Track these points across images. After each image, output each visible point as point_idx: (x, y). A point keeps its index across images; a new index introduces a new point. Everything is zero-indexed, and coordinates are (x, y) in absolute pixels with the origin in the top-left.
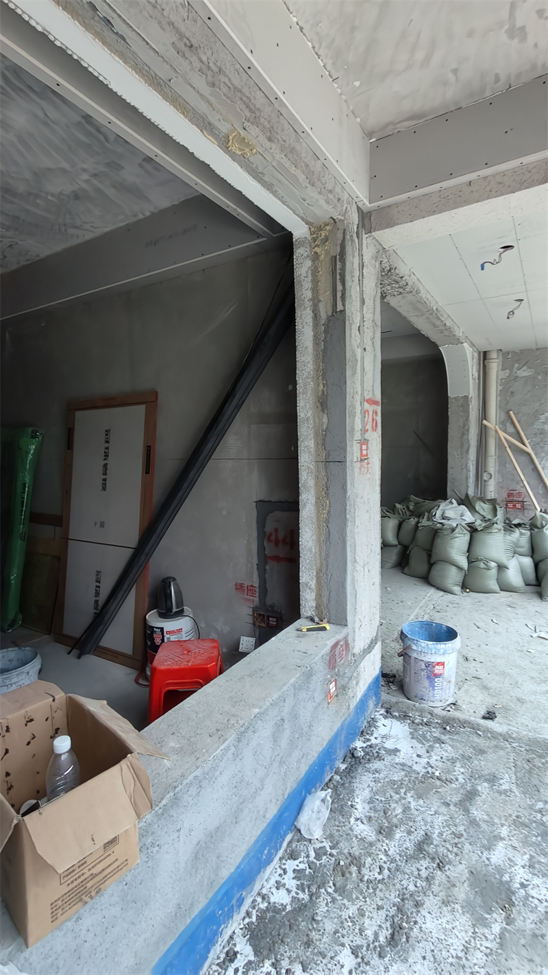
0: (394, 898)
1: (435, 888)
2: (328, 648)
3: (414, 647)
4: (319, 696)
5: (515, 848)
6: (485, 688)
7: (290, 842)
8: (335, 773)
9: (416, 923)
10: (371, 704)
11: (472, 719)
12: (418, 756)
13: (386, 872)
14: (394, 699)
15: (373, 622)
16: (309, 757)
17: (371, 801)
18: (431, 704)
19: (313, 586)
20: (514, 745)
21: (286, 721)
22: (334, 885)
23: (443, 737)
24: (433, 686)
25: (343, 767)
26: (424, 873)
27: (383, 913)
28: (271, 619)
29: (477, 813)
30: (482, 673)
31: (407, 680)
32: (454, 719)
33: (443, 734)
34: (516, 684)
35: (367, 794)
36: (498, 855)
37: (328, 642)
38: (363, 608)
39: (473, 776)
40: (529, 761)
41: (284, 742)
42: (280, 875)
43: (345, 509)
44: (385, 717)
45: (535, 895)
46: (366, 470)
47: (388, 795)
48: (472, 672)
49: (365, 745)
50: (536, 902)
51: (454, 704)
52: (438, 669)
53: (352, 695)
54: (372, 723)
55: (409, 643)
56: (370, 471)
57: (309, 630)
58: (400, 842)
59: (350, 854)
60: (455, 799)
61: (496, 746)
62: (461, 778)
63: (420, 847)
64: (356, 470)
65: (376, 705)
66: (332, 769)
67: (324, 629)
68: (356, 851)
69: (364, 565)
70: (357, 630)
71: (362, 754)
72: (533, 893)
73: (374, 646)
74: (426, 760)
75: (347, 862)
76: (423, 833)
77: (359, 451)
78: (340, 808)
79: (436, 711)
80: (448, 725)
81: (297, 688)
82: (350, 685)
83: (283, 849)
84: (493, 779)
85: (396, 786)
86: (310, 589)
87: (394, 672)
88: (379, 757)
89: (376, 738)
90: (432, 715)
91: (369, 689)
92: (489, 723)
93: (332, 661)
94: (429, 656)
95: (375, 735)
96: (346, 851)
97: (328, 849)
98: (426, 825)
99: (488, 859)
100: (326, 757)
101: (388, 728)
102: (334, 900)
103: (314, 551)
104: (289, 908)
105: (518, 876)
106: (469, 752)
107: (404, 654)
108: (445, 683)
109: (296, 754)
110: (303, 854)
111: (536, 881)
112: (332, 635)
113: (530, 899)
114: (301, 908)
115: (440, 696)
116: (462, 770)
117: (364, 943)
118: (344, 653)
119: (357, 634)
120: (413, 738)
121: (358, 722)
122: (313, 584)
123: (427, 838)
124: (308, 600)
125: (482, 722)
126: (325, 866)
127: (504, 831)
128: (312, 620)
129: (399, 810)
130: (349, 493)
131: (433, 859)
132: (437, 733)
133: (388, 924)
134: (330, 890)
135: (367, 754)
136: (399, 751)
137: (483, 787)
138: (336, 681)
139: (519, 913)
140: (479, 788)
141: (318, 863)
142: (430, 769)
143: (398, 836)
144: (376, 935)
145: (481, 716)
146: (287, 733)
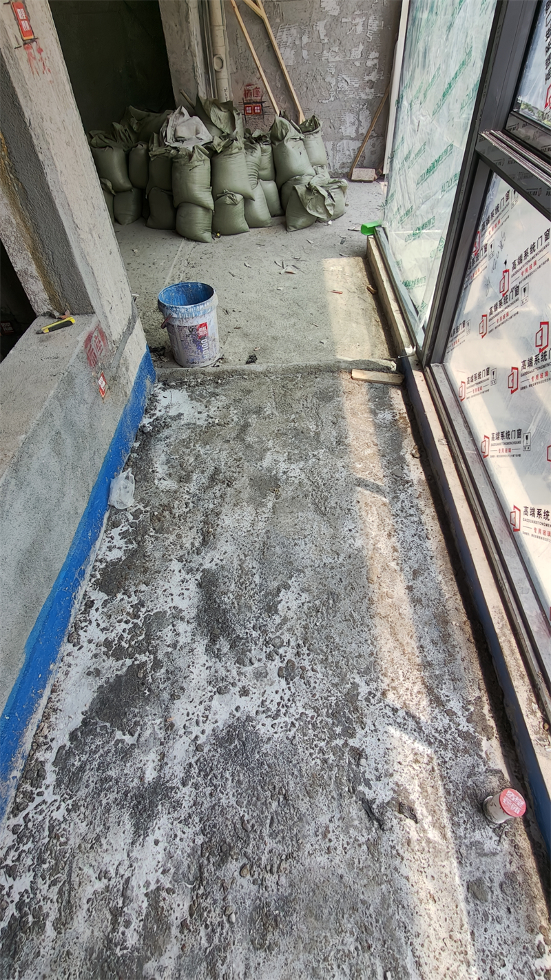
0: (200, 517)
1: (227, 500)
2: (81, 344)
3: (175, 315)
4: (89, 396)
5: (278, 452)
6: (246, 335)
7: (109, 517)
8: (131, 452)
9: (218, 525)
10: (148, 383)
11: (238, 367)
12: (200, 413)
13: (191, 505)
14: (168, 371)
15: (124, 299)
16: (101, 452)
17: (168, 462)
18: (202, 365)
19: (35, 273)
20: (272, 378)
21: (62, 432)
22: (154, 529)
23: (217, 390)
24: (200, 348)
25: (137, 445)
26: (218, 494)
27: (194, 530)
29: (250, 439)
30: (242, 323)
31: (176, 349)
32: (223, 372)
33: (217, 387)
34: (270, 325)
35: (163, 458)
36: (267, 462)
37: (79, 339)
38: (107, 286)
39: (245, 413)
40: (283, 387)
41: (69, 451)
42: (109, 542)
43: (33, 146)
44: (164, 390)
46: (41, 64)
47: (181, 452)
48: (233, 323)
49: (151, 420)
50: (293, 479)
51: (222, 359)
52: (201, 332)
53: (125, 381)
54: (153, 399)
55: (169, 312)
57: (51, 330)
58: (198, 479)
59: (161, 505)
60: (233, 435)
61: (259, 384)
62: (235, 419)
63: (213, 479)
65: (153, 382)
66: (127, 451)
67: (69, 324)
68: (165, 501)
69: (90, 229)
70: (108, 314)
71: (151, 428)
72: (292, 475)
73: (134, 326)
74: (206, 414)
75: (160, 511)
76: (213, 468)
77: (15, 22)
78: (143, 476)
79: (207, 370)
80: (219, 378)
81: (61, 399)
82: (120, 373)
83: (104, 525)
84: (258, 411)
85: (185, 443)
86: (32, 277)
87: (163, 343)
88: (166, 426)
89: (160, 411)
90: (204, 374)
91: (141, 370)
92: (252, 367)
93: (91, 356)
94: (191, 320)
95: (158, 409)
96: (157, 504)
97: (142, 509)
98: (214, 462)
99: (261, 466)
100: (119, 442)
101: (169, 398)
102: (157, 539)
103: (14, 222)
104: (123, 558)
105: (282, 468)
106: (239, 395)
107: (167, 324)
108: (210, 342)
109: (86, 456)
110: (123, 521)
111: (293, 466)
112: (80, 329)
113: (290, 479)
114: (132, 555)
115: (209, 356)
116: (235, 412)
117: (186, 552)
118: (102, 343)
119: (110, 319)
120: (192, 400)
121: (139, 403)
122: (33, 269)
123: (217, 470)
124: (36, 291)
125: (246, 367)
126: (143, 521)
127: (270, 444)
128: (51, 316)
129: (192, 460)
130: (27, 114)
131: (223, 482)
132: (211, 388)
133: (199, 535)
134: (151, 534)
135: (156, 426)
136: (182, 414)
137: (253, 419)
138: (103, 375)
139: (284, 489)
140: (250, 420)
141: (137, 521)
142: (210, 420)
143: (194, 478)
144: (193, 544)
145: (245, 362)
146: (69, 442)
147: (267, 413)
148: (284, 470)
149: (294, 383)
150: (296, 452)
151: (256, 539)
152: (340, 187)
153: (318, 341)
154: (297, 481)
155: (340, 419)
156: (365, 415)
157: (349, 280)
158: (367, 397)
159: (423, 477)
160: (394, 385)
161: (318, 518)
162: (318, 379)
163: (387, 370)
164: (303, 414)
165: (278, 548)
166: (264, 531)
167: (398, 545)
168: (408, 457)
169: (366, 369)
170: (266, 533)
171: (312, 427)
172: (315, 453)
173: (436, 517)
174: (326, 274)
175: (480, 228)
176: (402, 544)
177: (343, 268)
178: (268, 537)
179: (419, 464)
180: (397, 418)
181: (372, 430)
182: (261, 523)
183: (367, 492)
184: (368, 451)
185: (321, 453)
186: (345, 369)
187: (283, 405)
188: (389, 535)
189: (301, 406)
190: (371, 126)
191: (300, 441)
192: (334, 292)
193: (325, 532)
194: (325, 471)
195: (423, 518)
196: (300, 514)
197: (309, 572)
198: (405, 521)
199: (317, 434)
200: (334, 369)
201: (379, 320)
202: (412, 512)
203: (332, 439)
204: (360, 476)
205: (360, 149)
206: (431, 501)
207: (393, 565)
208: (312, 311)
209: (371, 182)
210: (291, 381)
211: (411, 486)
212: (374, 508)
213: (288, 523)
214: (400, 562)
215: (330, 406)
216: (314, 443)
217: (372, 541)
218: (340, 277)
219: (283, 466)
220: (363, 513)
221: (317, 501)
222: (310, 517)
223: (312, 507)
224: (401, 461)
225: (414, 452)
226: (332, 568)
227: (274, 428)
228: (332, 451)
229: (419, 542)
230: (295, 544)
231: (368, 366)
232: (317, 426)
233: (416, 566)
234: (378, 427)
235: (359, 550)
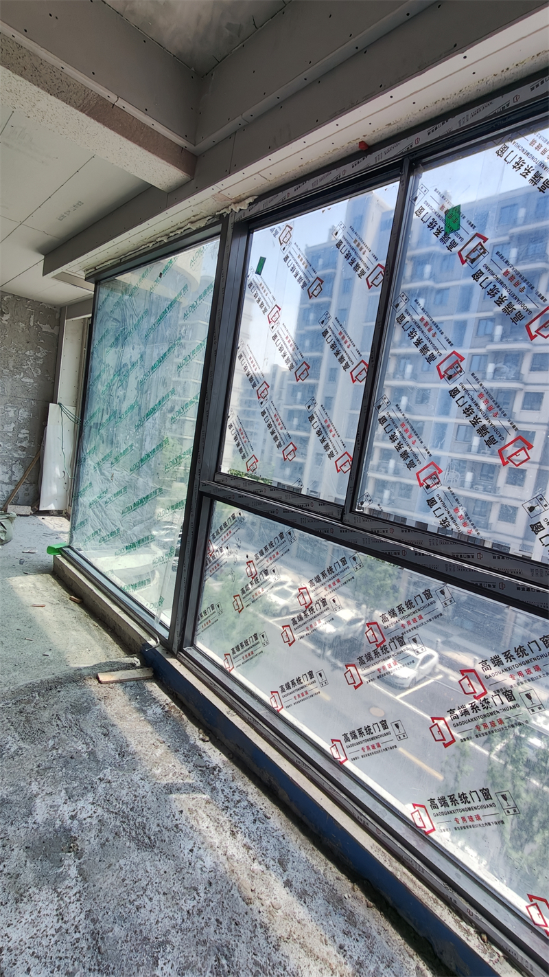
5: (51, 794)
40: (21, 712)
45: (85, 816)
50: (89, 820)
105: (66, 813)
111: (80, 804)
113: (84, 822)
139: (83, 840)
147: (12, 750)
148: (70, 814)
149: (33, 704)
150: (76, 785)
151: (77, 935)
152: (8, 518)
153: (40, 656)
154: (95, 821)
155: (110, 729)
156: (135, 716)
157: (46, 594)
158: (127, 697)
159: (224, 758)
160: (147, 679)
161: (146, 855)
162: (62, 693)
163: (133, 666)
164: (63, 736)
165: (117, 929)
166: (82, 916)
167: (247, 840)
168: (200, 743)
169: (111, 671)
170: (87, 917)
171: (81, 746)
172: (101, 776)
173: (261, 792)
174: (17, 591)
176: (250, 838)
177: (34, 584)
178: (94, 921)
179: (213, 747)
180: (167, 709)
181: (150, 729)
182: (72, 907)
183: (184, 796)
184: (159, 752)
185: (108, 773)
186: (89, 675)
187: (32, 733)
188: (233, 834)
189: (57, 728)
190: (24, 476)
191: (75, 770)
192: (34, 606)
193: (165, 868)
194: (124, 792)
195: (250, 798)
196: (122, 862)
197: (175, 939)
198: (237, 810)
199: (92, 754)
200: (76, 678)
201: (97, 625)
202: (237, 797)
203: (113, 754)
204: (166, 782)
205: (13, 491)
206: (246, 779)
207: (256, 866)
208: (17, 626)
209: (28, 516)
210: (29, 702)
211: (219, 771)
212: (200, 811)
213: (112, 884)
214: (261, 859)
215: (91, 717)
216: (93, 765)
217: (220, 852)
218: (34, 592)
219: (66, 810)
220: (193, 823)
221: (134, 834)
222: (137, 860)
223: (133, 845)
224: (195, 750)
225: (201, 736)
226: (200, 912)
227: (30, 765)
228: (120, 767)
229: (264, 826)
230: (138, 908)
231: (112, 667)
232: (87, 744)
233: (277, 855)
234: (153, 723)
235: (214, 870)
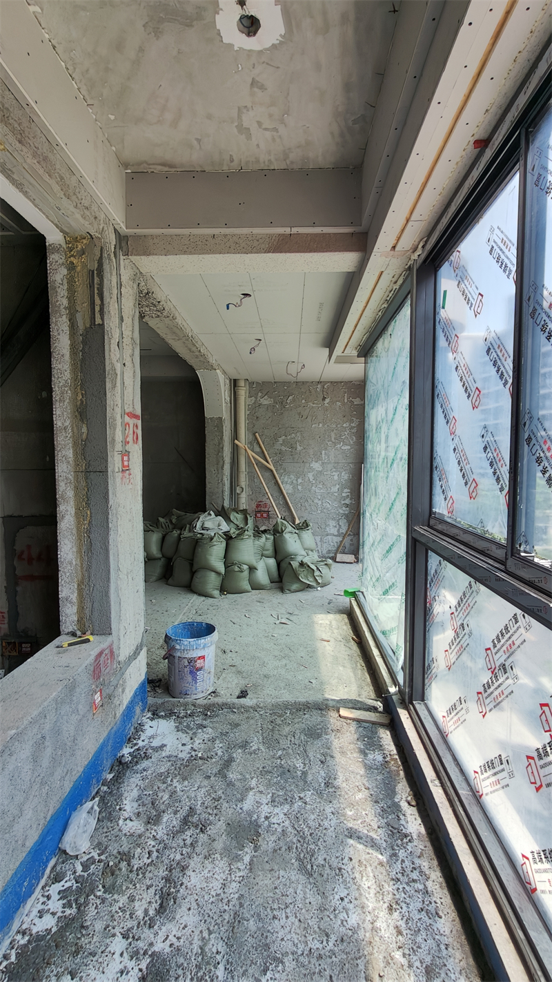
0: (162, 873)
1: (198, 850)
2: (93, 657)
3: (178, 647)
4: (82, 708)
5: (261, 792)
6: (239, 672)
7: (55, 866)
8: (102, 785)
9: (181, 885)
10: (138, 710)
11: (229, 700)
12: (183, 745)
13: (155, 854)
14: (160, 701)
15: (138, 628)
16: (73, 774)
17: (139, 798)
18: (195, 697)
19: (75, 600)
20: (261, 713)
21: (48, 738)
22: (104, 887)
23: (204, 722)
24: (195, 679)
25: (110, 776)
26: (188, 842)
27: (152, 890)
28: (23, 645)
29: (232, 776)
30: (237, 661)
31: (172, 679)
32: (214, 704)
33: (205, 720)
34: (264, 664)
35: (135, 793)
36: (249, 802)
37: (92, 653)
38: (127, 615)
39: (231, 747)
40: (272, 722)
41: (45, 762)
42: (44, 903)
43: (108, 518)
44: (152, 719)
45: (275, 822)
46: (128, 480)
47: (156, 787)
48: (229, 662)
49: (132, 750)
50: (276, 826)
51: (214, 692)
52: (199, 663)
53: (118, 702)
54: (139, 728)
55: (173, 643)
56: (132, 481)
57: (70, 645)
58: (170, 820)
59: (119, 853)
60: (215, 770)
61: (248, 718)
62: (220, 753)
63: (185, 822)
64: (118, 480)
65: (143, 711)
66: (98, 781)
67: (88, 641)
68: (125, 848)
69: (128, 573)
70: (122, 638)
71: (130, 758)
72: (274, 820)
73: (139, 652)
74: (189, 747)
75: (117, 860)
76: (187, 808)
77: (121, 462)
78: (108, 814)
79: (198, 702)
80: (209, 711)
81: (59, 703)
82: (116, 693)
83: (45, 877)
84: (245, 745)
85: (163, 778)
86: (71, 602)
87: (160, 676)
88: (147, 757)
89: (143, 741)
90: (195, 706)
91: (135, 695)
92: (242, 701)
93: (96, 671)
94: (191, 652)
95: (142, 739)
96: (116, 851)
97: (97, 858)
98: (190, 801)
99: (241, 809)
100: (93, 769)
101: (155, 728)
102: (103, 901)
103: (74, 563)
104: (54, 930)
105: (264, 812)
106: (226, 728)
107: (169, 656)
108: (206, 675)
109: (59, 772)
110: (69, 873)
111: (277, 810)
112: (96, 644)
113: (272, 826)
114: (67, 924)
115: (202, 688)
116: (221, 745)
117: (135, 923)
118: (109, 661)
119: (122, 642)
120: (178, 731)
121: (124, 730)
122: (74, 597)
123: (192, 811)
124: (69, 614)
125: (237, 701)
126: (93, 874)
127: (253, 783)
128: (74, 634)
129: (166, 797)
130: (111, 503)
131: (196, 826)
132: (199, 720)
133: (157, 897)
134: (99, 894)
135: (136, 757)
136: (165, 746)
137: (238, 754)
138: (101, 690)
139: (264, 839)
140: (235, 755)
141: (86, 874)
142: (193, 753)
143: (165, 820)
144: (146, 912)
145: (236, 697)
146: (49, 751)
147: (253, 748)
148: (267, 814)
149: (282, 718)
150: (281, 794)
151: (226, 908)
152: (326, 564)
153: (307, 681)
154: (279, 830)
155: (328, 758)
156: (355, 755)
157: (335, 631)
158: (356, 736)
159: (423, 830)
160: (382, 725)
161: (302, 879)
162: (306, 716)
163: (375, 709)
164: (290, 751)
165: (251, 922)
166: (236, 896)
167: (402, 924)
168: (404, 805)
169: (353, 708)
170: (239, 898)
171: (299, 765)
172: (302, 795)
173: (444, 884)
174: (316, 626)
175: (428, 585)
176: (407, 923)
177: (331, 622)
178: (241, 905)
179: (417, 814)
180: (388, 759)
181: (362, 771)
182: (234, 884)
183: (360, 847)
184: (360, 796)
185: (308, 796)
186: (333, 707)
187: (271, 741)
188: (390, 908)
189: (289, 742)
190: (349, 529)
191: (286, 781)
192: (323, 640)
193: (312, 900)
194: (313, 817)
195: (429, 884)
196: (282, 873)
197: (289, 963)
198: (408, 888)
199: (304, 773)
200: (322, 707)
201: (364, 665)
202: (415, 875)
203: (320, 780)
204: (351, 826)
205: (341, 542)
206: (435, 862)
207: (398, 955)
208: (303, 655)
209: (352, 563)
210: (280, 716)
211: (410, 841)
212: (369, 869)
213: (266, 885)
214: (407, 952)
215: (318, 743)
216: (301, 784)
217: (369, 918)
218: (327, 628)
219: (265, 809)
220: (357, 875)
221: (302, 855)
222: (293, 878)
223: (296, 864)
224: (396, 808)
225: (409, 798)
226: (320, 957)
227: (259, 765)
228: (320, 794)
229: (429, 921)
230: (274, 917)
231: (355, 705)
232: (305, 764)
233: (428, 960)
234: (368, 768)
235: (354, 930)
